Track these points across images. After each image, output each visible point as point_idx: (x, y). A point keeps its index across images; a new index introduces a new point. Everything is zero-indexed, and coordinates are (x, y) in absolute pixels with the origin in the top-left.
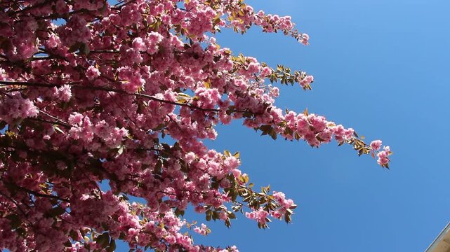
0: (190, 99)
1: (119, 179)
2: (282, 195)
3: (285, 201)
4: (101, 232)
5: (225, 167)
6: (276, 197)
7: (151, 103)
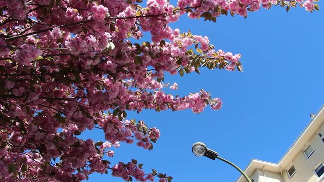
0: (144, 11)
1: (113, 73)
2: (230, 54)
3: (234, 57)
4: (114, 108)
5: (182, 48)
6: (227, 57)
7: (118, 21)
